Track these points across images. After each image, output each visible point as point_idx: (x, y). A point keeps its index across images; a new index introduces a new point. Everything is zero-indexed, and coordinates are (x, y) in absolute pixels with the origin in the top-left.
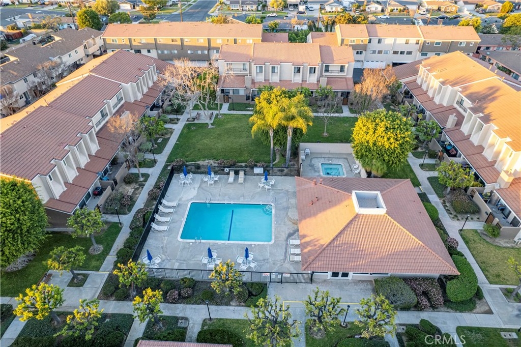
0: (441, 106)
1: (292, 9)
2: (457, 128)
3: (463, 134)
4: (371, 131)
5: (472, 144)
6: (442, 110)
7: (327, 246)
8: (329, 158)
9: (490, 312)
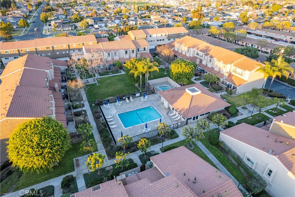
0: (190, 57)
1: (91, 27)
2: (201, 63)
3: (204, 65)
4: (180, 67)
5: (209, 68)
6: (191, 58)
7: (189, 108)
8: (160, 85)
9: (242, 114)
